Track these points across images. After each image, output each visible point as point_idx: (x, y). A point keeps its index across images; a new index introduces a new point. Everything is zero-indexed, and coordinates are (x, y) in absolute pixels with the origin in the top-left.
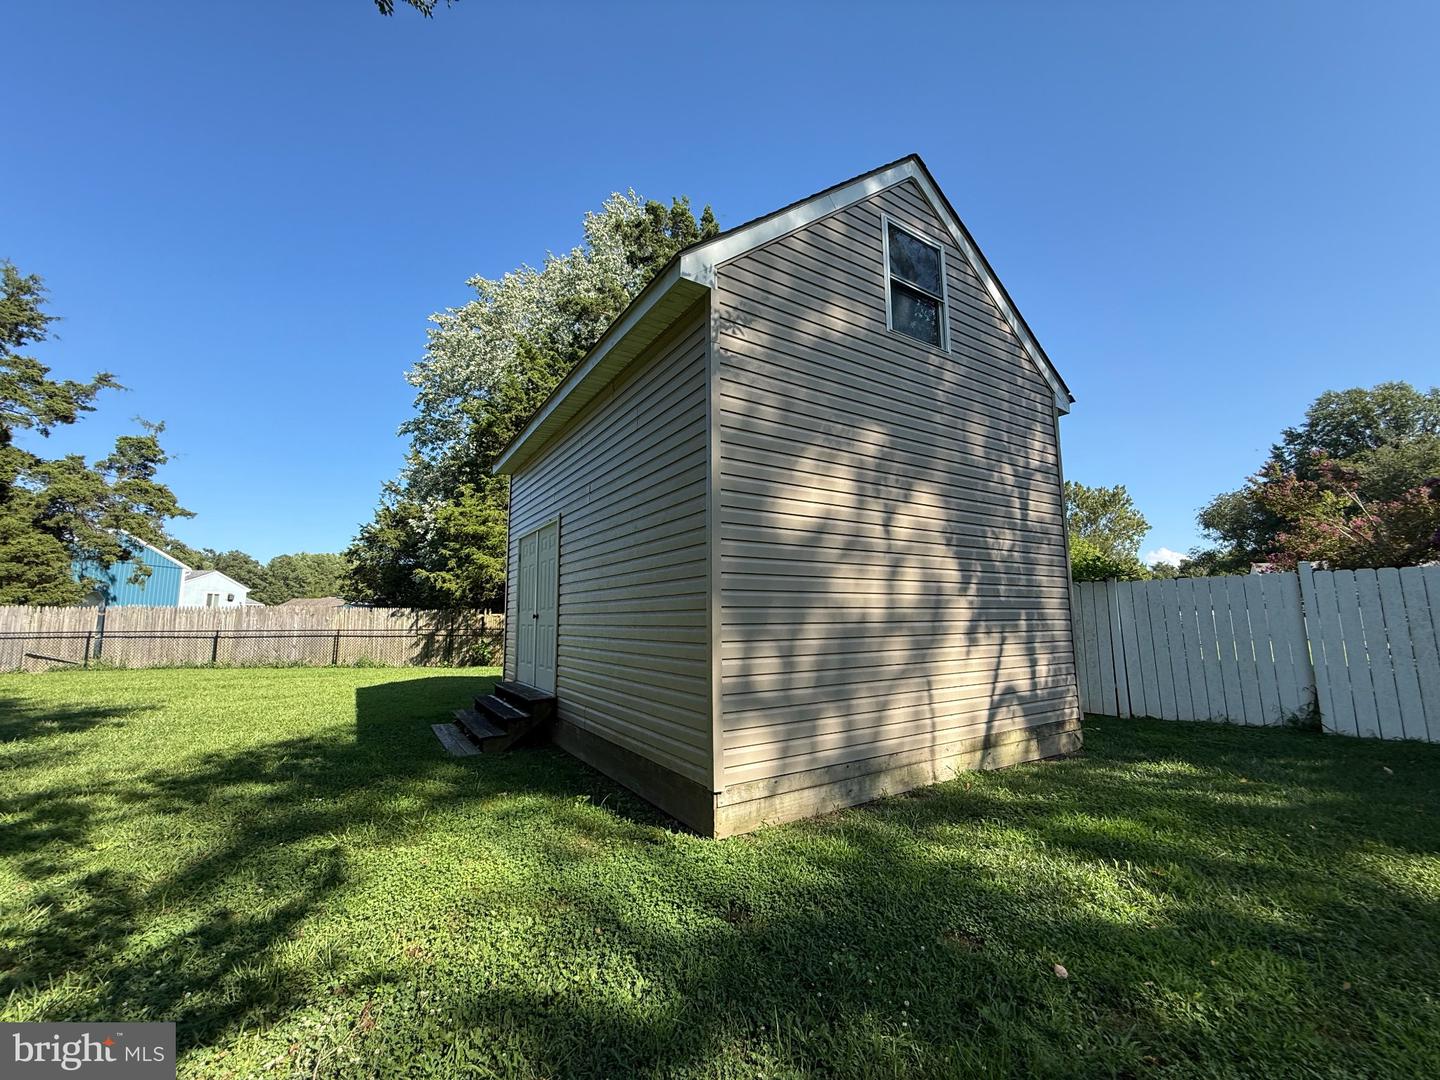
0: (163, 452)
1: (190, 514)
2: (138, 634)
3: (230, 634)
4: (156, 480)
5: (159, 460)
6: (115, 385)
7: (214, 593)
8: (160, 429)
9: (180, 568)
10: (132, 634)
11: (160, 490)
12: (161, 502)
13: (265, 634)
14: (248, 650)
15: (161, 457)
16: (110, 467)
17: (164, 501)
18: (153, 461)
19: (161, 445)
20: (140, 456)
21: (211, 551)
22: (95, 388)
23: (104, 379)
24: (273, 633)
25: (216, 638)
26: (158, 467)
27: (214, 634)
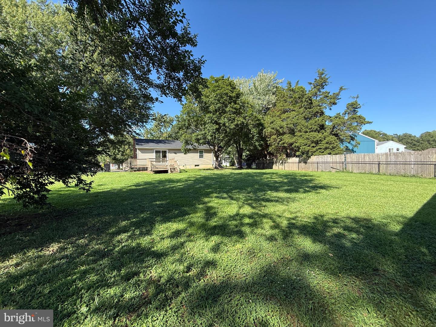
0: (359, 105)
1: (370, 122)
2: (355, 162)
3: (384, 163)
4: (358, 114)
5: (359, 107)
6: (345, 89)
7: (391, 148)
8: (358, 97)
9: (374, 141)
10: (353, 162)
11: (359, 117)
12: (360, 121)
13: (398, 163)
14: (392, 169)
15: (359, 106)
16: (345, 114)
17: (361, 120)
18: (357, 108)
19: (359, 103)
20: (353, 108)
21: (396, 135)
22: (340, 92)
23: (341, 89)
24: (402, 163)
25: (379, 164)
26: (358, 110)
27: (378, 163)
